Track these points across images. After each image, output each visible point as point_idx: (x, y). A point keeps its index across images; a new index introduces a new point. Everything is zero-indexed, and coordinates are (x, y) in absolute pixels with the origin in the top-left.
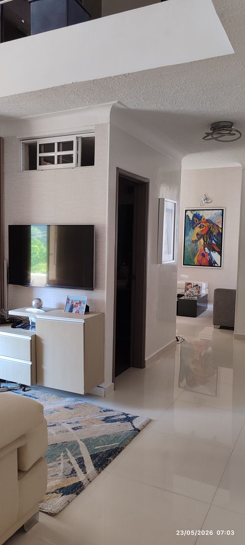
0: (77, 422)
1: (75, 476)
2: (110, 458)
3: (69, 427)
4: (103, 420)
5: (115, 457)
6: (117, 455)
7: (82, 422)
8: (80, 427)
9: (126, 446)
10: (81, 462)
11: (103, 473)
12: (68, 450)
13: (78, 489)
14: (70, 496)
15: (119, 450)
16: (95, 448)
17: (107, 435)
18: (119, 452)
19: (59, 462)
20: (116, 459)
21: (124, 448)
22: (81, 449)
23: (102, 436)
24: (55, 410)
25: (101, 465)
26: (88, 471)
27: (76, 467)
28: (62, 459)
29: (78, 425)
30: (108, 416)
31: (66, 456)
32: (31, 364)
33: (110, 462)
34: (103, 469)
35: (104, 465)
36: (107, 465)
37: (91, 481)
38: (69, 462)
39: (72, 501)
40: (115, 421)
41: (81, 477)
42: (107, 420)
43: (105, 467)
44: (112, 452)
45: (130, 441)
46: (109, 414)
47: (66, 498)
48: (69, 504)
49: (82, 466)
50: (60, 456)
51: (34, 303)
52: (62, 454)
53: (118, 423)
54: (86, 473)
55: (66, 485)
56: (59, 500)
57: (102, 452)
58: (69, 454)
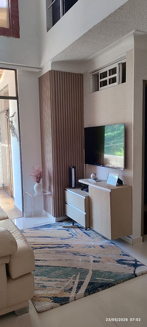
0: (100, 258)
1: (69, 292)
2: (100, 289)
3: (92, 259)
4: (117, 261)
5: (104, 289)
6: (106, 288)
7: (103, 258)
8: (99, 262)
9: (118, 284)
10: (80, 284)
11: (88, 297)
12: (79, 274)
13: (63, 302)
14: (56, 304)
15: (110, 285)
16: (96, 278)
17: (111, 272)
18: (110, 287)
19: (68, 280)
20: (104, 291)
21: (115, 285)
22: (87, 276)
23: (107, 272)
24: (93, 246)
25: (91, 291)
26: (80, 292)
27: (75, 286)
28: (71, 279)
29: (99, 260)
30: (123, 259)
31: (75, 278)
32: (85, 214)
33: (98, 291)
34: (90, 294)
35: (92, 292)
36: (95, 293)
37: (76, 300)
38: (74, 282)
39: (55, 308)
40: (125, 264)
41: (72, 295)
42: (120, 262)
43: (92, 294)
44: (105, 284)
45: (124, 281)
46: (125, 258)
47: (53, 304)
48: (52, 309)
49: (79, 288)
50: (72, 276)
51: (92, 176)
52: (74, 276)
53: (126, 266)
54: (77, 293)
55: (59, 296)
56: (48, 304)
57: (98, 283)
58: (78, 276)
